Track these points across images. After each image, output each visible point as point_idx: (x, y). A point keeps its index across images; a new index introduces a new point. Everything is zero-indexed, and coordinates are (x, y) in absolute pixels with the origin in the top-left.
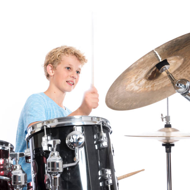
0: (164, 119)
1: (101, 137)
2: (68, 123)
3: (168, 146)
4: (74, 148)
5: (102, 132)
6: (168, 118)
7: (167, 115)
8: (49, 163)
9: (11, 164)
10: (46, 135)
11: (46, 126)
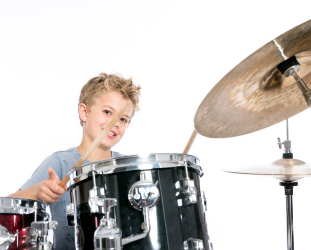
0: (283, 146)
1: (187, 188)
2: (132, 167)
3: (289, 185)
4: (142, 209)
5: (188, 178)
6: (287, 144)
7: (286, 140)
8: (98, 240)
9: (38, 237)
10: (95, 187)
11: (95, 172)
